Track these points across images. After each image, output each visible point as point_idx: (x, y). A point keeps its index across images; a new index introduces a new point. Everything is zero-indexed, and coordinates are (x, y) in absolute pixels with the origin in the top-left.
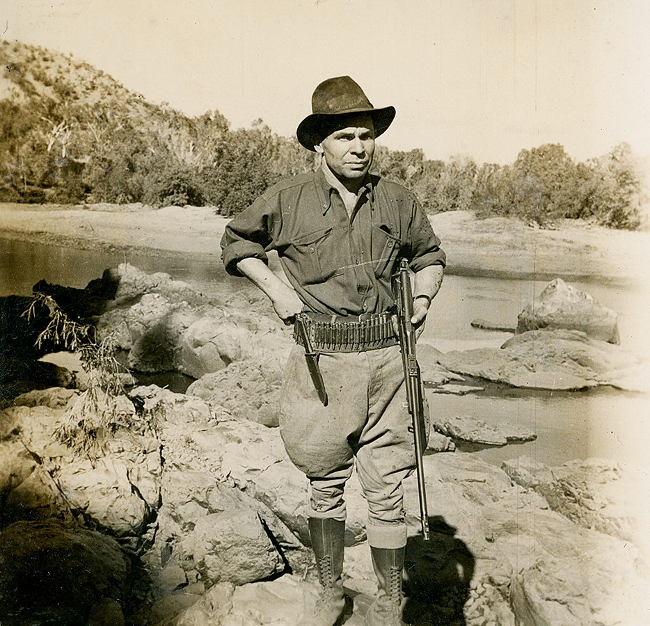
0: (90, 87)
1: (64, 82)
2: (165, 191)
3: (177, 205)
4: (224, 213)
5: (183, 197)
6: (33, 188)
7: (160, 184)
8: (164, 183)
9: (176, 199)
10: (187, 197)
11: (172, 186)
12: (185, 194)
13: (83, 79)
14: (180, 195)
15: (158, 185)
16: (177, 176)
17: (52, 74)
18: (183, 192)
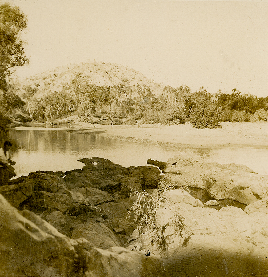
0: (134, 78)
1: (125, 77)
2: (171, 118)
3: (176, 124)
4: (197, 127)
5: (178, 121)
6: (116, 119)
7: (169, 116)
8: (171, 115)
9: (176, 122)
10: (180, 121)
11: (174, 116)
12: (179, 119)
13: (131, 75)
14: (177, 120)
15: (168, 117)
16: (176, 112)
17: (120, 74)
18: (178, 119)
